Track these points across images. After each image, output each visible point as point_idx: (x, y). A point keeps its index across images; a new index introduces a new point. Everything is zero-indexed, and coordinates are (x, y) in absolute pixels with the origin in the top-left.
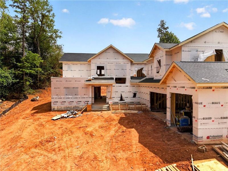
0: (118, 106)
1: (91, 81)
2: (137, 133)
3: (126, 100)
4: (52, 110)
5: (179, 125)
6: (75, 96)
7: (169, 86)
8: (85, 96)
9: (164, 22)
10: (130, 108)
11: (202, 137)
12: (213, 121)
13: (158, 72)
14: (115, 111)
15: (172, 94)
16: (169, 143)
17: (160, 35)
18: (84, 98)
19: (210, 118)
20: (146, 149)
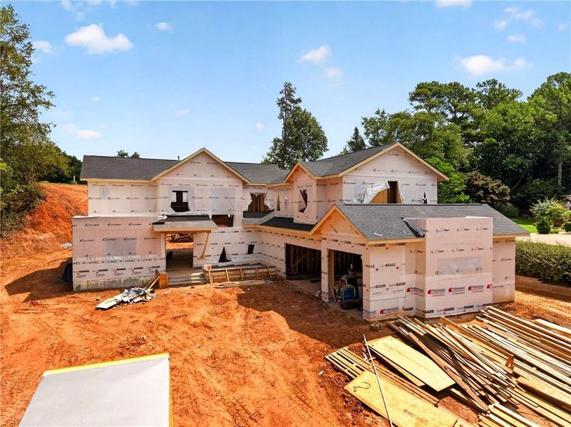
0: (223, 273)
1: (163, 223)
2: (281, 317)
3: (234, 260)
4: (74, 290)
5: (340, 299)
6: (129, 257)
7: (325, 239)
8: (150, 256)
9: (293, 87)
10: (247, 276)
11: (375, 312)
12: (388, 289)
13: (302, 211)
14: (221, 284)
15: (330, 251)
16: (332, 325)
17: (284, 115)
18: (149, 260)
19: (384, 286)
20: (304, 336)
